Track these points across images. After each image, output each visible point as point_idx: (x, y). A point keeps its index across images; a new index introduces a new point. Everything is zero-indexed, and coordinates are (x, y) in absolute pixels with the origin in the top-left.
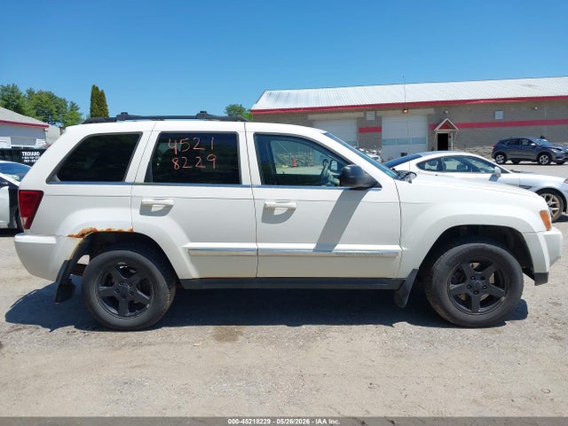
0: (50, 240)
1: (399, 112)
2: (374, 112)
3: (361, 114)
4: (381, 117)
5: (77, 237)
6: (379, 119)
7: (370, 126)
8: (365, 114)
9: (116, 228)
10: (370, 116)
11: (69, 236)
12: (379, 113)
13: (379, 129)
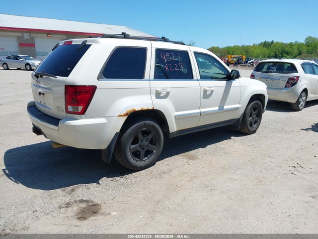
0: (102, 120)
1: (45, 35)
2: (28, 34)
3: (20, 34)
4: (33, 38)
5: (124, 116)
6: (33, 39)
7: (28, 42)
8: (23, 34)
9: (145, 108)
10: (26, 36)
11: (119, 116)
12: (32, 35)
13: (33, 45)
